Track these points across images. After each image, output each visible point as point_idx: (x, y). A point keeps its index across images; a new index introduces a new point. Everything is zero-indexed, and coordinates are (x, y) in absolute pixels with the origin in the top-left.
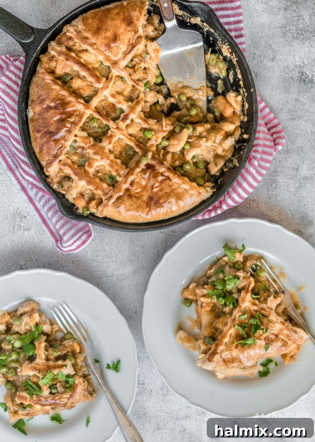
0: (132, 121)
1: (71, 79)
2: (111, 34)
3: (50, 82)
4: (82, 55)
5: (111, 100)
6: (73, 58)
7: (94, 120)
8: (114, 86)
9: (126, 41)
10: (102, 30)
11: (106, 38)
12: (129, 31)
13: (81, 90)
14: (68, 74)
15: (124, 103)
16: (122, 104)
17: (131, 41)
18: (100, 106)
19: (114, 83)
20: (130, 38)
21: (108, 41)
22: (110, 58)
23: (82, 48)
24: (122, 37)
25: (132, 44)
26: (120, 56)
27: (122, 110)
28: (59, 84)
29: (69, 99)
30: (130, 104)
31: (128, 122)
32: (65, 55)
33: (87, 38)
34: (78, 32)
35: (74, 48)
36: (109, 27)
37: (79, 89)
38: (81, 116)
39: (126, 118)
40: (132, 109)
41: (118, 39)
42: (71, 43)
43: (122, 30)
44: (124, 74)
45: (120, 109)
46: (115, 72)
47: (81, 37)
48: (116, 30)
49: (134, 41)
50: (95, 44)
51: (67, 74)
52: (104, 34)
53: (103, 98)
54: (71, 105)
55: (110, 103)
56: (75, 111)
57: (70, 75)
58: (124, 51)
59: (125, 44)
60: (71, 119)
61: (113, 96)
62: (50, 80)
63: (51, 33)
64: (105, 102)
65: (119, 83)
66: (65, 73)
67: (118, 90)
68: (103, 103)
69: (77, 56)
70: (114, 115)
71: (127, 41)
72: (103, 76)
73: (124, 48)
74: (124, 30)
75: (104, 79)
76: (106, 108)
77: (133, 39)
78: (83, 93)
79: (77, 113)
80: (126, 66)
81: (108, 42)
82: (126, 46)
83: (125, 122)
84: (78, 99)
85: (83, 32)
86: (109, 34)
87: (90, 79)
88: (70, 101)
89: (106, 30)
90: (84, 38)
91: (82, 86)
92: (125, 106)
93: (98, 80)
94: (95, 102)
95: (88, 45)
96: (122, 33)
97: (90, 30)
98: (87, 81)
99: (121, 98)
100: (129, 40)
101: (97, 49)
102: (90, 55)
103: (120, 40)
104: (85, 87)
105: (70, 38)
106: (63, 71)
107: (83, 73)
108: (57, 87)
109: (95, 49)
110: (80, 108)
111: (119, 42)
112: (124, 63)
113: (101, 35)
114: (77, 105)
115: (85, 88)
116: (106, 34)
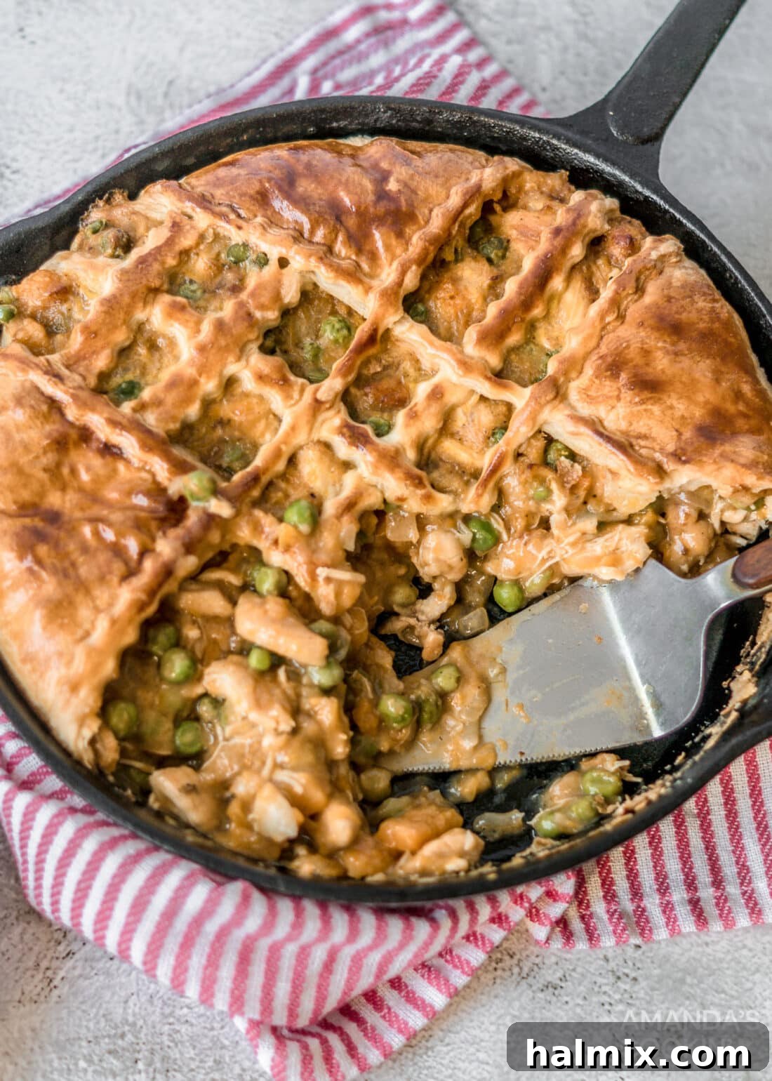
0: (347, 466)
1: (490, 261)
2: (663, 371)
3: (474, 179)
4: (578, 285)
5: (421, 391)
6: (564, 250)
7: (345, 332)
8: (475, 398)
9: (640, 427)
10: (675, 338)
11: (646, 353)
12: (680, 434)
13: (449, 286)
14: (506, 249)
15: (414, 432)
16: (407, 426)
17: (643, 443)
18: (395, 354)
19: (483, 399)
20: (654, 439)
21: (639, 360)
22: (574, 375)
23: (600, 286)
24: (656, 409)
25: (631, 446)
26: (585, 410)
27: (388, 432)
28: (465, 205)
29: (415, 239)
30: (411, 455)
31: (343, 449)
32: (574, 223)
33: (640, 290)
34: (658, 267)
35: (600, 262)
36: (686, 362)
37: (455, 281)
38: (353, 275)
39: (358, 438)
40: (392, 459)
41: (646, 394)
42: (617, 250)
43: (681, 407)
44: (519, 431)
45: (390, 428)
46: (520, 397)
47: (640, 272)
48: (678, 386)
49: (643, 451)
50: (621, 318)
51: (505, 246)
52: (660, 344)
53: (426, 364)
54: (394, 242)
55: (408, 389)
56: (373, 257)
57: (504, 257)
58: (606, 423)
59: (631, 424)
60: (343, 243)
61: (436, 394)
62: (481, 180)
63: (647, 193)
64: (412, 372)
65: (486, 418)
66: (508, 241)
67: (460, 418)
68: (407, 366)
69: (573, 268)
70: (366, 400)
71: (643, 430)
72: (506, 360)
73: (616, 418)
74: (683, 417)
75: (494, 361)
76: (389, 376)
77: (653, 449)
78: (441, 294)
79: (365, 266)
80: (550, 440)
81: (632, 360)
82: (623, 425)
83: (343, 435)
84: (419, 265)
85: (661, 280)
86: (662, 364)
87: (493, 310)
88: (407, 243)
89: (676, 354)
90: (638, 279)
91: (466, 289)
92: (401, 435)
93: (493, 337)
94: (409, 334)
95: (617, 293)
96: (671, 407)
97: (669, 299)
98: (485, 300)
99: (429, 424)
100: (645, 437)
101: (603, 328)
102: (581, 308)
103: (643, 402)
104: (464, 298)
105: (633, 247)
106: (513, 234)
107: (511, 287)
108: (455, 200)
109: (602, 318)
110: (383, 276)
111: (637, 399)
112: (558, 423)
113: (657, 334)
114: (395, 264)
115: (458, 301)
116: (659, 354)
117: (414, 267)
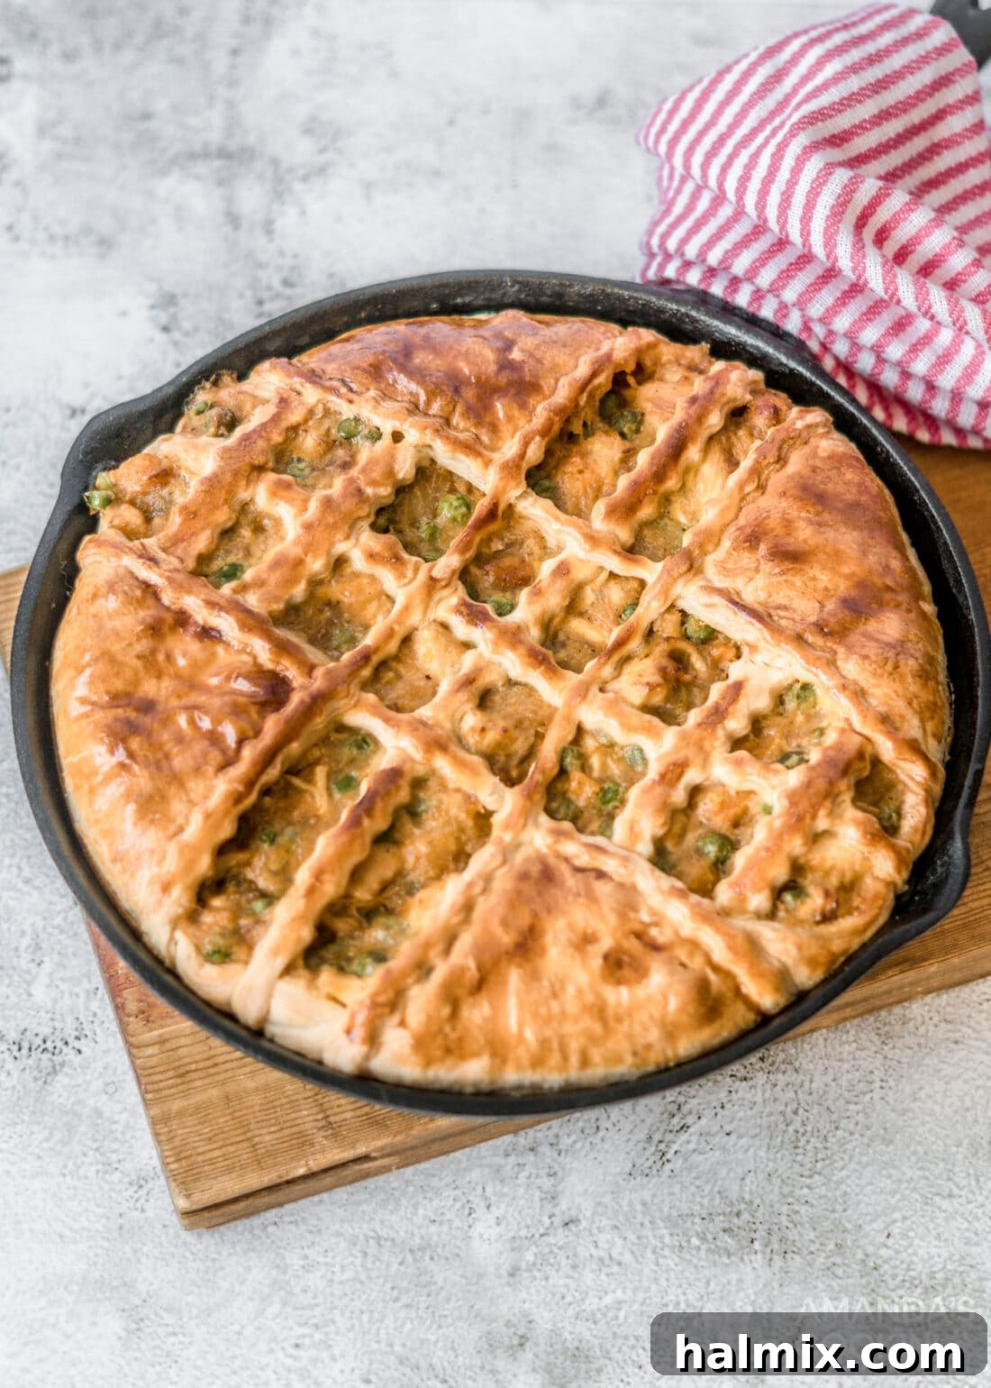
0: (467, 646)
1: (623, 435)
2: (805, 541)
3: (605, 348)
4: (716, 456)
5: (546, 568)
6: (700, 419)
7: (464, 509)
8: (604, 576)
9: (780, 598)
10: (820, 508)
11: (788, 524)
12: (822, 606)
13: (577, 460)
14: (641, 423)
15: (537, 609)
16: (530, 603)
17: (782, 613)
18: (517, 532)
19: (612, 575)
20: (794, 611)
21: (779, 531)
22: (710, 547)
23: (741, 457)
24: (798, 581)
25: (770, 616)
26: (719, 582)
27: (510, 611)
28: (594, 375)
29: (539, 409)
30: (535, 634)
31: (461, 629)
32: (712, 392)
33: (781, 460)
34: (801, 438)
35: (741, 433)
36: (831, 534)
37: (584, 455)
38: (471, 448)
39: (475, 616)
40: (513, 637)
41: (787, 565)
42: (760, 420)
43: (824, 578)
44: (650, 608)
45: (513, 607)
46: (651, 571)
47: (784, 441)
48: (822, 557)
49: (784, 622)
50: (762, 488)
51: (639, 419)
52: (803, 514)
53: (551, 542)
54: (516, 413)
55: (532, 568)
56: (494, 428)
57: (638, 431)
58: (744, 596)
59: (770, 596)
60: (463, 415)
61: (562, 570)
62: (612, 349)
63: (792, 364)
64: (536, 550)
65: (616, 595)
66: (643, 415)
67: (589, 596)
68: (531, 543)
69: (711, 438)
70: (487, 579)
71: (783, 601)
72: (638, 536)
73: (752, 593)
74: (826, 589)
75: (625, 534)
76: (512, 554)
77: (793, 620)
78: (570, 468)
79: (485, 439)
80: (684, 614)
81: (772, 530)
82: (762, 596)
83: (461, 613)
84: (543, 436)
85: (807, 449)
86: (804, 534)
87: (624, 482)
88: (532, 413)
89: (820, 525)
90: (780, 448)
91: (595, 462)
92: (525, 611)
93: (624, 510)
94: (535, 510)
95: (757, 462)
96: (814, 579)
97: (814, 470)
98: (616, 474)
99: (554, 600)
100: (785, 608)
101: (742, 499)
102: (720, 481)
103: (783, 573)
104: (593, 472)
105: (777, 416)
106: (648, 407)
107: (643, 459)
108: (583, 370)
109: (741, 487)
110: (505, 449)
111: (777, 570)
112: (692, 597)
113: (799, 504)
114: (518, 436)
115: (587, 475)
116: (802, 524)
117: (538, 439)
